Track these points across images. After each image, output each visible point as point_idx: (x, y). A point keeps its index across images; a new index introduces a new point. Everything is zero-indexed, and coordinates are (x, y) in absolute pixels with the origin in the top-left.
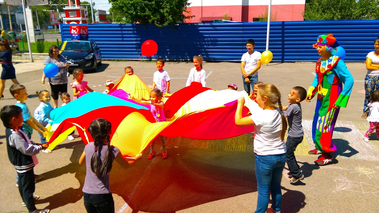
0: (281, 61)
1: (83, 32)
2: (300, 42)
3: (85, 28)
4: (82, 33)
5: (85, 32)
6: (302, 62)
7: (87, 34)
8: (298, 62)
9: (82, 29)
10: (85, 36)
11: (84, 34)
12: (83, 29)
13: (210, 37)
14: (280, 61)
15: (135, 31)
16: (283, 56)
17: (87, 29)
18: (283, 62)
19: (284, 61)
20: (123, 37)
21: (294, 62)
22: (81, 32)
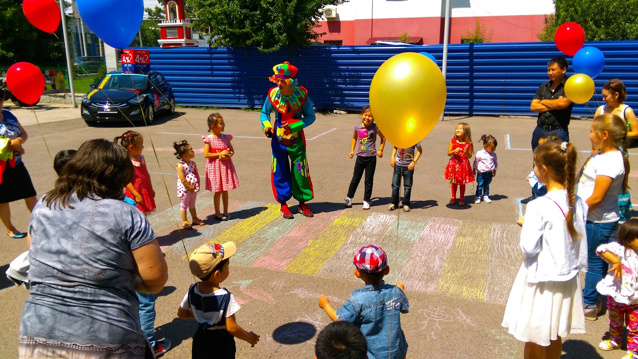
0: (468, 113)
1: (141, 61)
2: (507, 80)
3: (144, 54)
4: (139, 61)
5: (144, 59)
6: (512, 117)
7: (148, 65)
8: (504, 115)
9: (138, 56)
10: (145, 66)
11: (143, 64)
12: (141, 55)
13: (348, 70)
14: (466, 113)
15: (232, 59)
16: (471, 104)
17: (149, 56)
18: (471, 115)
19: (474, 113)
20: (212, 70)
21: (498, 116)
22: (136, 61)
